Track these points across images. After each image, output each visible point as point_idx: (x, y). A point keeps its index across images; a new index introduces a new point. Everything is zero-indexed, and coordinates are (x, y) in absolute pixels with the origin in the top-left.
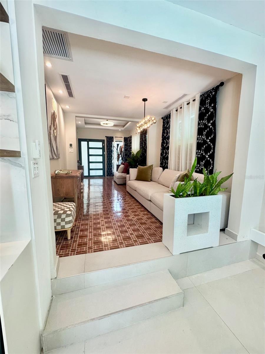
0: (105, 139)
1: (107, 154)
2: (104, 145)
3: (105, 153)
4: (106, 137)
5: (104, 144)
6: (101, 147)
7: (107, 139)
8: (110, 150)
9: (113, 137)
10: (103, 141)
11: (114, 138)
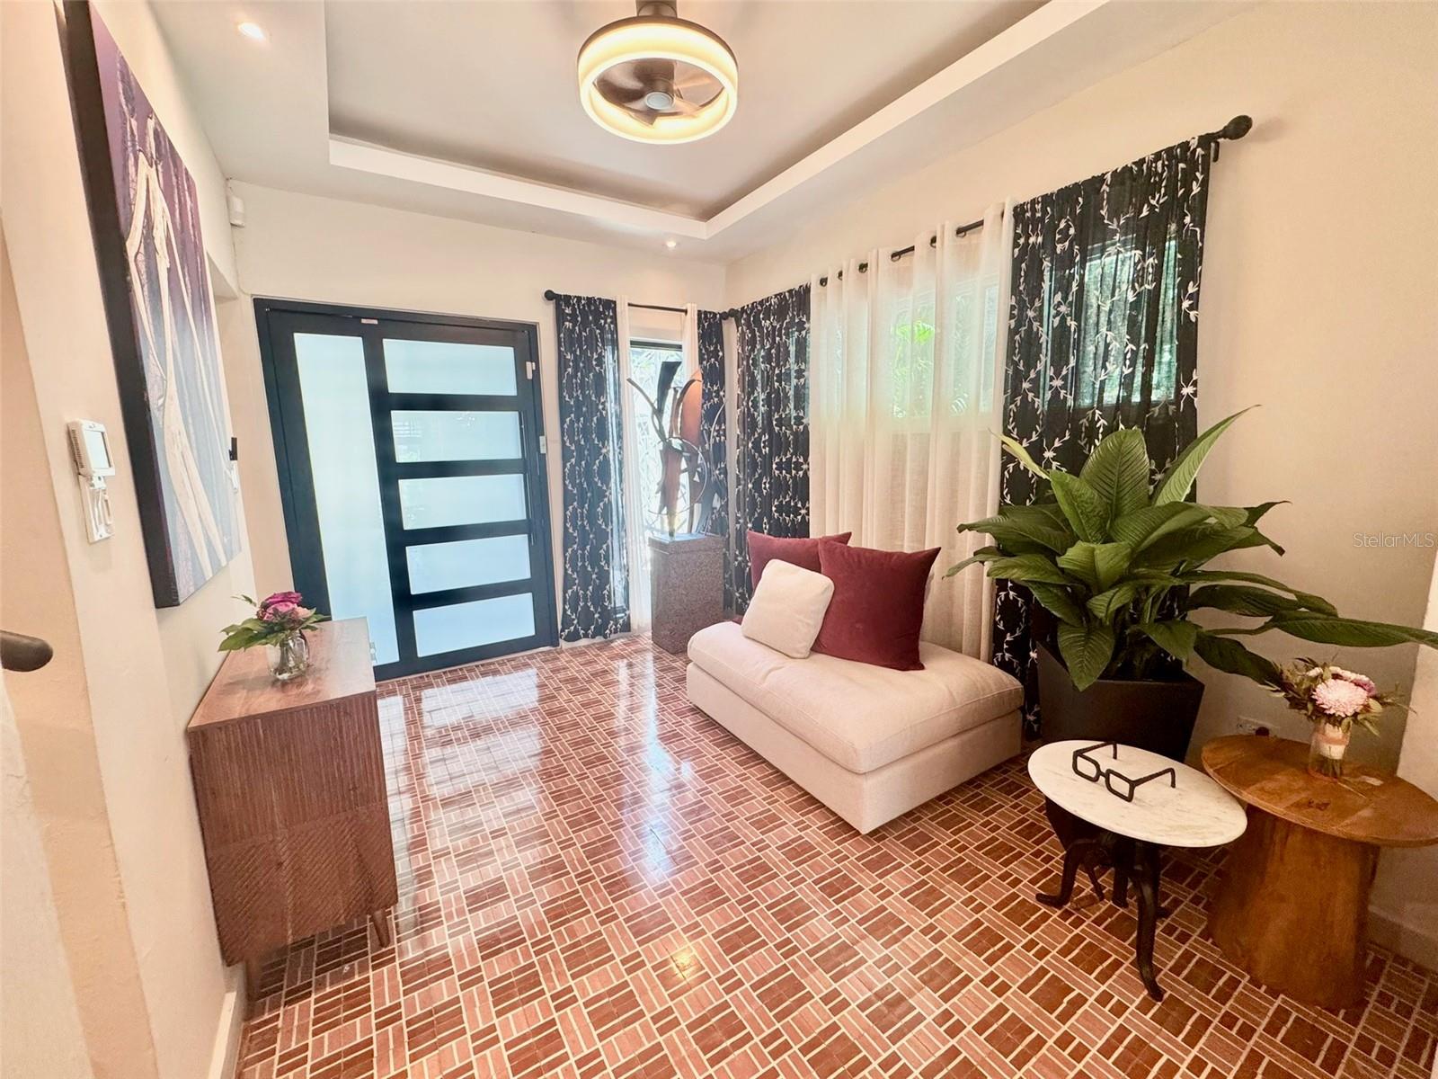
0: (544, 318)
1: (565, 459)
2: (537, 372)
3: (551, 443)
4: (549, 295)
5: (530, 366)
6: (509, 389)
7: (560, 318)
8: (588, 420)
9: (610, 305)
10: (521, 337)
11: (623, 312)
